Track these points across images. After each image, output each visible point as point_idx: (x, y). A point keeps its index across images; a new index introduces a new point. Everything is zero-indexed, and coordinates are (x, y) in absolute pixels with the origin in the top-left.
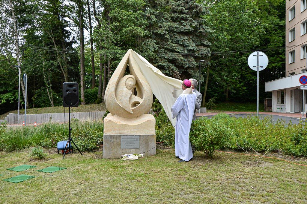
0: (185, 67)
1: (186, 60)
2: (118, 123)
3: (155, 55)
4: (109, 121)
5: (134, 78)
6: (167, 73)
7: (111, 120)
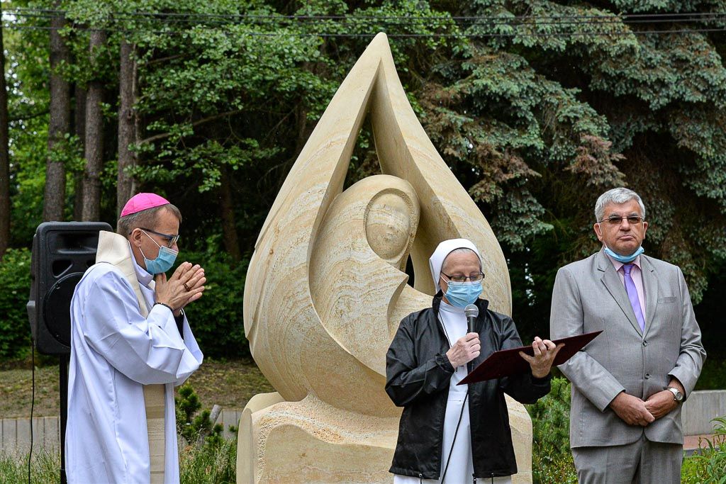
0: (654, 105)
1: (657, 56)
2: (331, 441)
3: (449, 25)
4: (284, 429)
5: (411, 195)
6: (533, 147)
7: (294, 423)
